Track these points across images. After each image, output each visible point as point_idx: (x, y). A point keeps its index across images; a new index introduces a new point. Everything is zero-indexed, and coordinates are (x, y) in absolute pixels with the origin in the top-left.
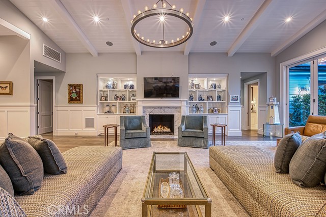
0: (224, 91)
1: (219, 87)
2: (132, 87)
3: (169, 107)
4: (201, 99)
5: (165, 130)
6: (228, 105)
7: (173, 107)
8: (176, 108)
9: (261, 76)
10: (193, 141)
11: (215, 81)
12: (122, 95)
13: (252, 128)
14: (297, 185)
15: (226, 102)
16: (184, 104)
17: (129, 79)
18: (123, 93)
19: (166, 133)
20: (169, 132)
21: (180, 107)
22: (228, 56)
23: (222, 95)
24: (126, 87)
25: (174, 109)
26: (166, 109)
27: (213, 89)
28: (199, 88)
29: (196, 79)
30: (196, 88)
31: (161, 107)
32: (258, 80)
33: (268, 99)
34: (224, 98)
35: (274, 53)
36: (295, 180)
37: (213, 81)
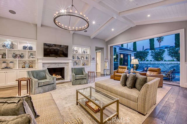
0: (88, 55)
1: (87, 53)
2: (31, 48)
3: (61, 63)
4: (78, 58)
5: (58, 78)
6: (91, 61)
7: (64, 63)
8: (65, 63)
9: (102, 49)
10: (81, 81)
11: (85, 49)
12: (21, 54)
13: (97, 72)
14: (130, 88)
15: (90, 60)
16: (71, 61)
17: (28, 42)
18: (22, 52)
19: (59, 79)
20: (61, 78)
21: (68, 63)
22: (91, 38)
23: (88, 56)
24: (25, 48)
25: (64, 64)
26: (59, 64)
27: (84, 54)
28: (77, 53)
29: (76, 47)
30: (76, 52)
31: (56, 63)
32: (101, 51)
33: (105, 59)
34: (89, 58)
35: (106, 40)
36: (129, 87)
37: (83, 49)
